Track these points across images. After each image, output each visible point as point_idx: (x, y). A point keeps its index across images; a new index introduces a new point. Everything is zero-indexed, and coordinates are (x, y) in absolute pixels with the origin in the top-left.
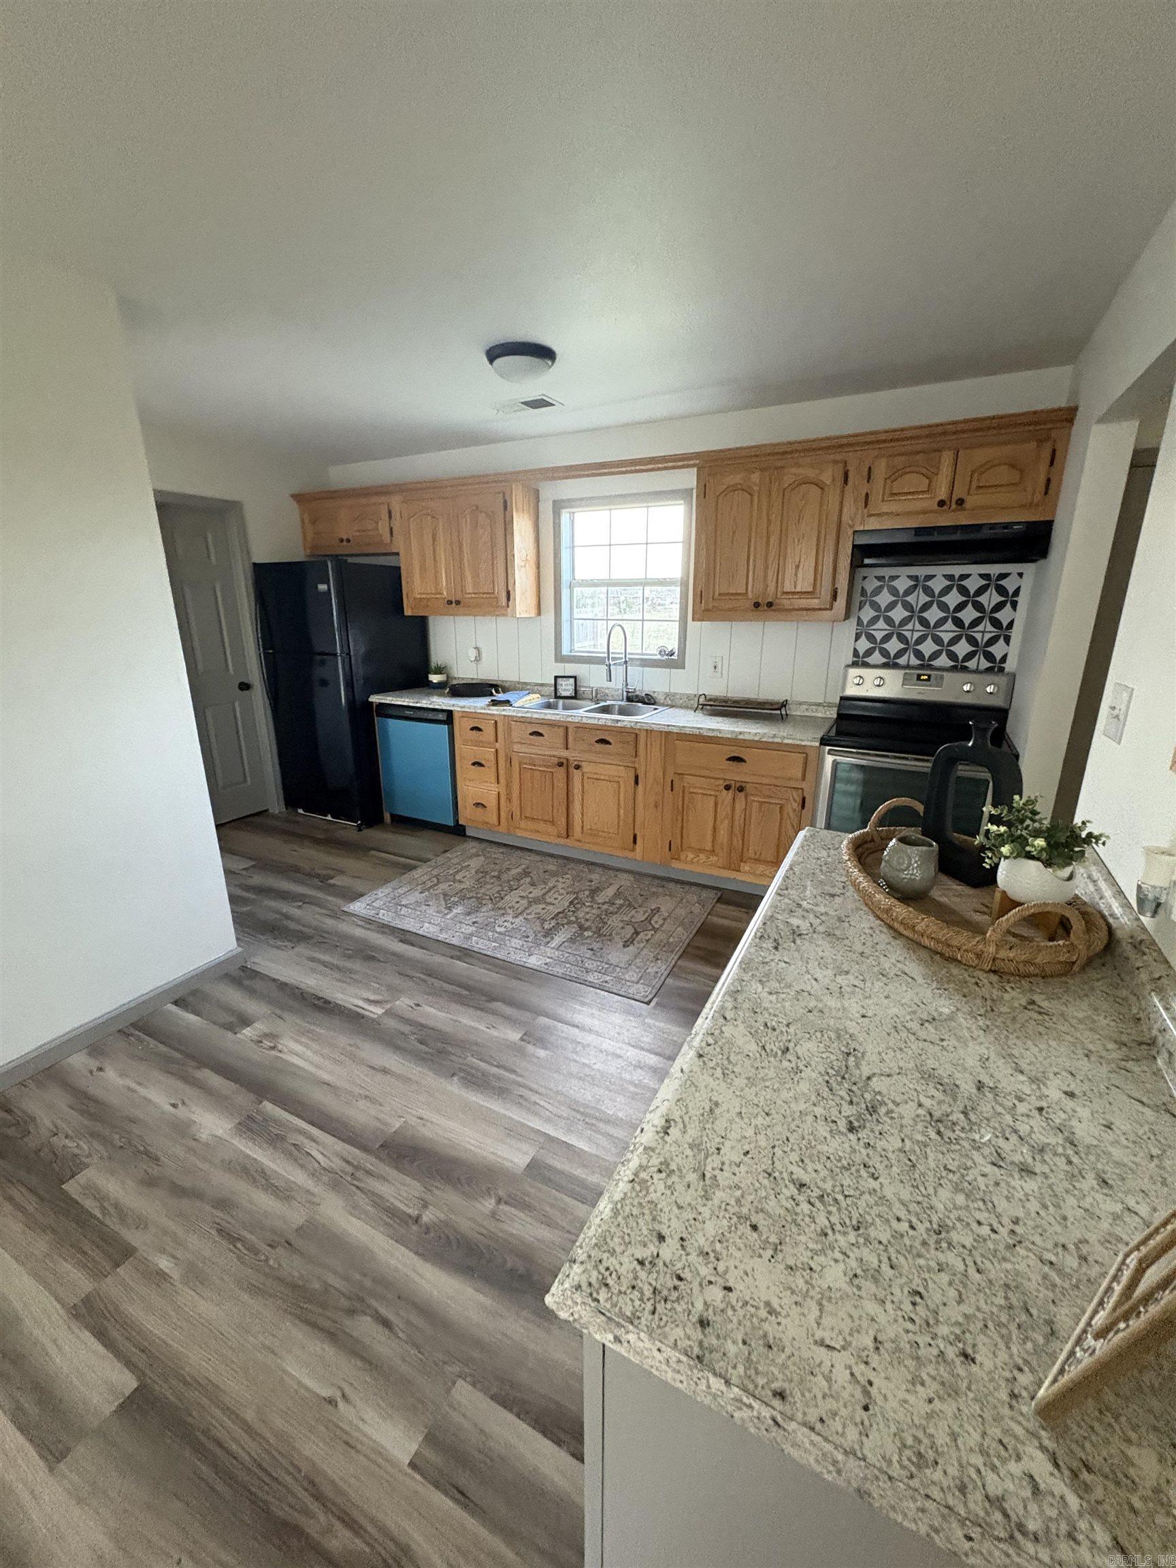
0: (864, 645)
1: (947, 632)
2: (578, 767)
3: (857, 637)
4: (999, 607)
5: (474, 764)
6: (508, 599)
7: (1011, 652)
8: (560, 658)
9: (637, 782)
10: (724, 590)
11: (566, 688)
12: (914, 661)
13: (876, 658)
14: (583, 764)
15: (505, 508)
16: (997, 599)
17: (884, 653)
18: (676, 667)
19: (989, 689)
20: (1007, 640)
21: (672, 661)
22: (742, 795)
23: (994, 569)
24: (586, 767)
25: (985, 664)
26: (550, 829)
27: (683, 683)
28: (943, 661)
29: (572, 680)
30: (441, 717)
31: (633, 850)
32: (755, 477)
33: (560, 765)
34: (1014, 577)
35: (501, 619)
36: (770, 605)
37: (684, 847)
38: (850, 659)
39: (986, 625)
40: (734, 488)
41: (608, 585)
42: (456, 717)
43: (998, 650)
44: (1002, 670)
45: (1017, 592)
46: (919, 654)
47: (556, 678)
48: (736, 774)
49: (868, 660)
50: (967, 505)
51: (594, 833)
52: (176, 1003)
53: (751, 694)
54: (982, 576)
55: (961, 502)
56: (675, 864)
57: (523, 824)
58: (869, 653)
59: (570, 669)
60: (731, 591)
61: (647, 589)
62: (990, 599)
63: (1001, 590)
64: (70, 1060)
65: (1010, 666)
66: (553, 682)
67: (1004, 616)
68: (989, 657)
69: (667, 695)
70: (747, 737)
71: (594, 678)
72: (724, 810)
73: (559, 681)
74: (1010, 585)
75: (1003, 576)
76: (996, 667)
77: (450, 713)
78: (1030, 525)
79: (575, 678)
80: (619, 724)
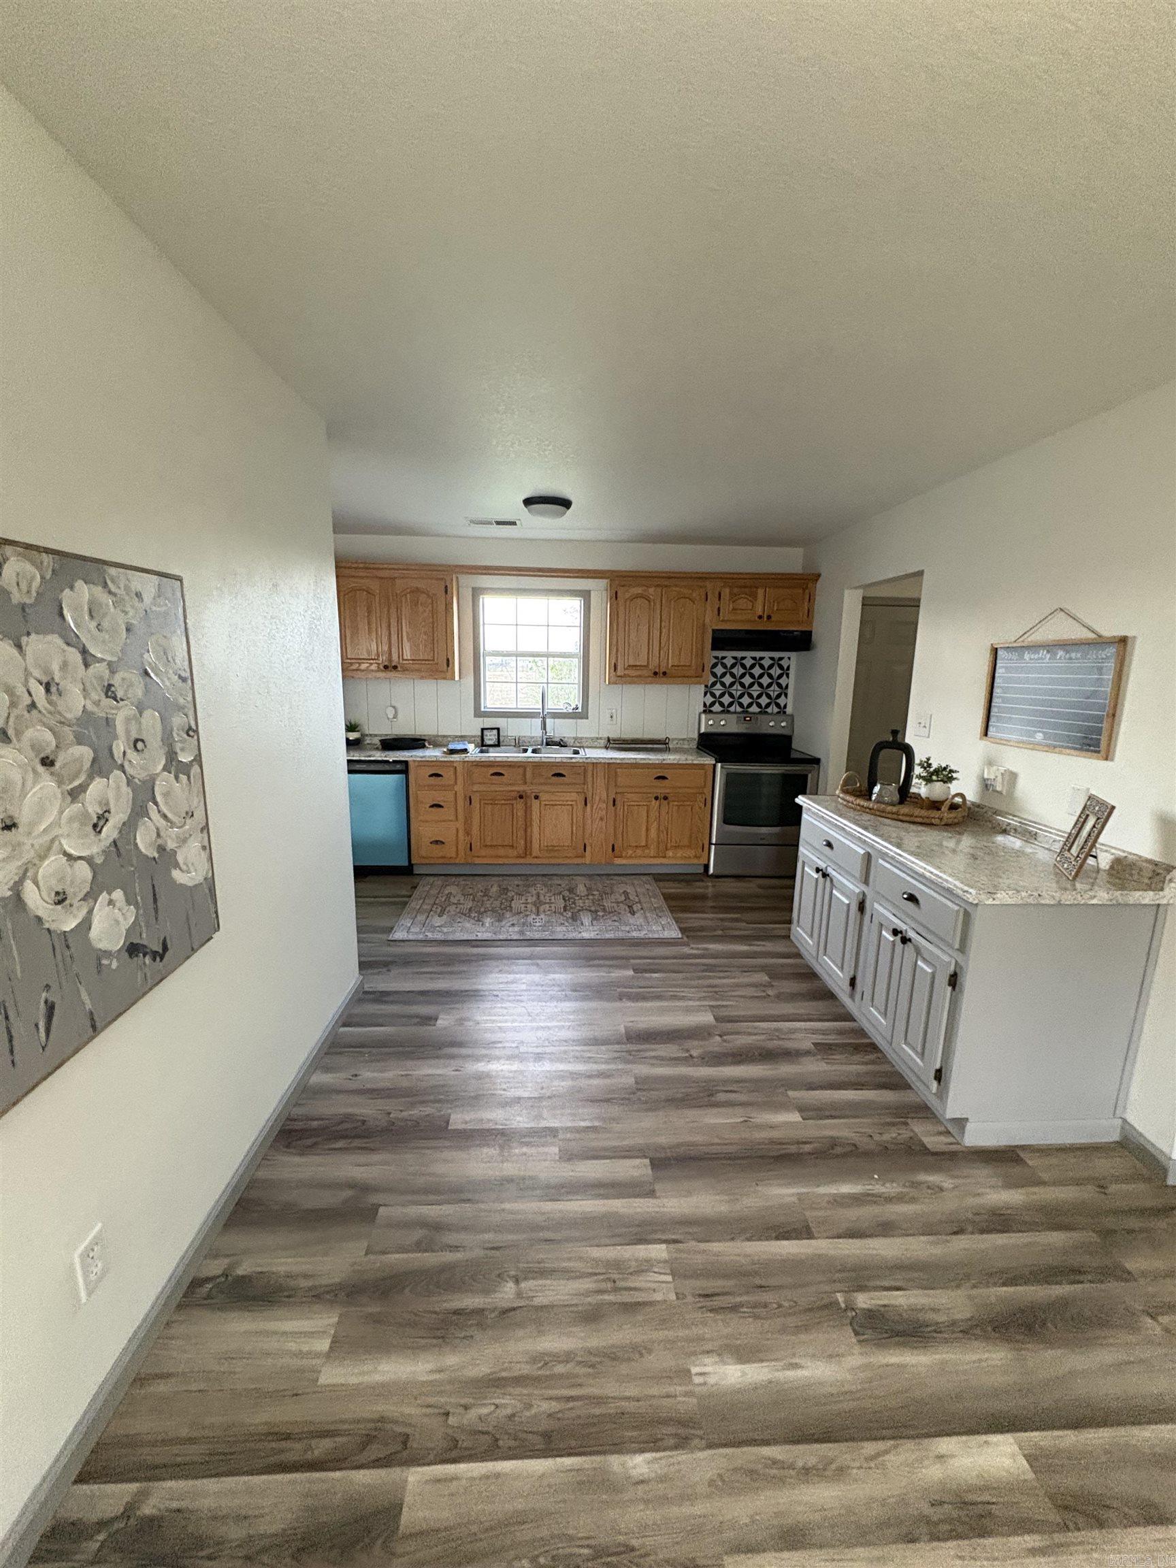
0: (709, 699)
1: (755, 691)
2: (537, 797)
3: (705, 694)
4: (780, 676)
5: (432, 806)
6: (448, 666)
7: (790, 703)
8: (478, 713)
9: (586, 804)
10: (631, 663)
11: (491, 738)
12: (739, 709)
13: (717, 708)
14: (540, 795)
15: (446, 592)
16: (779, 672)
17: (722, 704)
18: (582, 718)
19: (783, 724)
20: (786, 695)
21: (579, 715)
22: (666, 802)
23: (777, 655)
24: (543, 797)
25: (776, 710)
26: (511, 852)
27: (585, 729)
28: (754, 709)
29: (495, 732)
30: (398, 767)
31: (583, 856)
32: (651, 590)
33: (521, 797)
34: (786, 659)
35: (442, 683)
36: (664, 673)
37: (625, 845)
38: (702, 709)
39: (774, 687)
40: (638, 596)
41: (517, 655)
42: (412, 766)
43: (782, 701)
44: (785, 713)
45: (788, 668)
46: (741, 705)
47: (483, 730)
48: (661, 788)
49: (712, 709)
50: (773, 619)
51: (552, 849)
52: (344, 1025)
53: (638, 735)
54: (772, 659)
55: (769, 617)
56: (618, 861)
57: (483, 853)
58: (713, 704)
59: (489, 722)
60: (638, 664)
61: (551, 659)
62: (775, 672)
63: (781, 667)
64: (311, 1081)
65: (789, 710)
66: (480, 734)
67: (783, 681)
68: (778, 705)
69: (576, 739)
70: (669, 762)
71: (513, 729)
72: (653, 814)
73: (486, 732)
74: (784, 663)
75: (781, 659)
76: (782, 710)
77: (406, 763)
78: (802, 632)
79: (498, 729)
80: (574, 760)
